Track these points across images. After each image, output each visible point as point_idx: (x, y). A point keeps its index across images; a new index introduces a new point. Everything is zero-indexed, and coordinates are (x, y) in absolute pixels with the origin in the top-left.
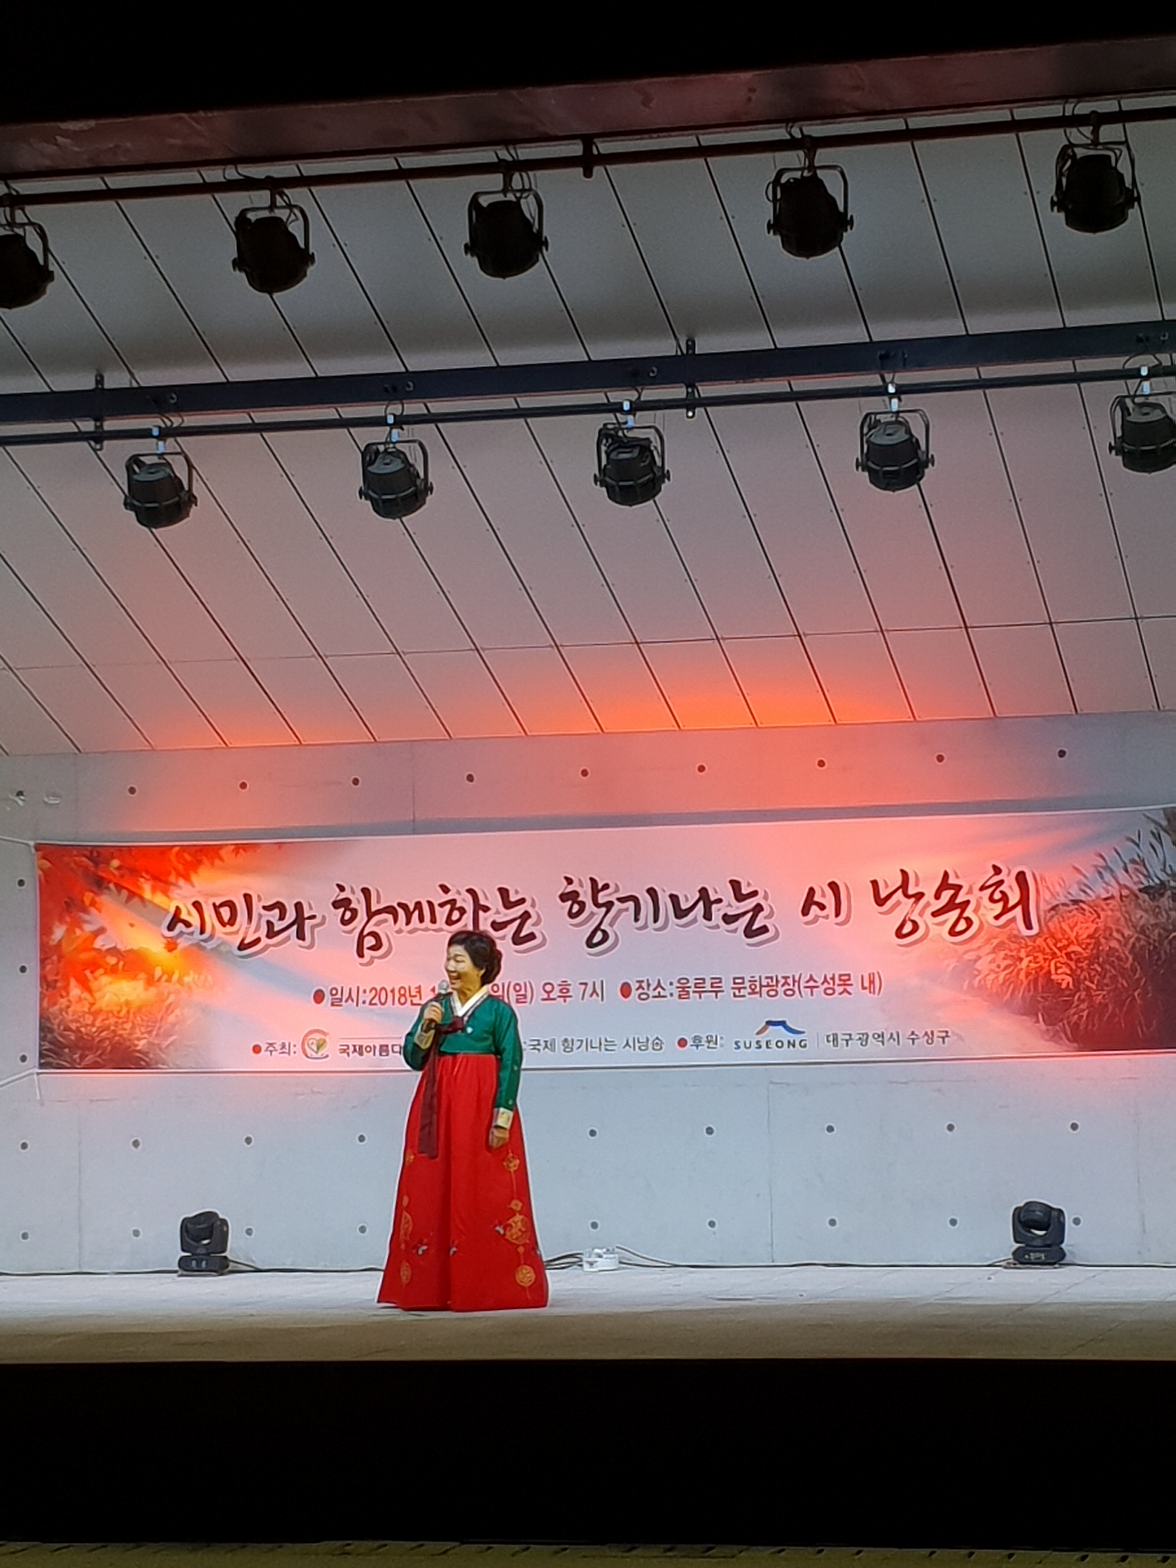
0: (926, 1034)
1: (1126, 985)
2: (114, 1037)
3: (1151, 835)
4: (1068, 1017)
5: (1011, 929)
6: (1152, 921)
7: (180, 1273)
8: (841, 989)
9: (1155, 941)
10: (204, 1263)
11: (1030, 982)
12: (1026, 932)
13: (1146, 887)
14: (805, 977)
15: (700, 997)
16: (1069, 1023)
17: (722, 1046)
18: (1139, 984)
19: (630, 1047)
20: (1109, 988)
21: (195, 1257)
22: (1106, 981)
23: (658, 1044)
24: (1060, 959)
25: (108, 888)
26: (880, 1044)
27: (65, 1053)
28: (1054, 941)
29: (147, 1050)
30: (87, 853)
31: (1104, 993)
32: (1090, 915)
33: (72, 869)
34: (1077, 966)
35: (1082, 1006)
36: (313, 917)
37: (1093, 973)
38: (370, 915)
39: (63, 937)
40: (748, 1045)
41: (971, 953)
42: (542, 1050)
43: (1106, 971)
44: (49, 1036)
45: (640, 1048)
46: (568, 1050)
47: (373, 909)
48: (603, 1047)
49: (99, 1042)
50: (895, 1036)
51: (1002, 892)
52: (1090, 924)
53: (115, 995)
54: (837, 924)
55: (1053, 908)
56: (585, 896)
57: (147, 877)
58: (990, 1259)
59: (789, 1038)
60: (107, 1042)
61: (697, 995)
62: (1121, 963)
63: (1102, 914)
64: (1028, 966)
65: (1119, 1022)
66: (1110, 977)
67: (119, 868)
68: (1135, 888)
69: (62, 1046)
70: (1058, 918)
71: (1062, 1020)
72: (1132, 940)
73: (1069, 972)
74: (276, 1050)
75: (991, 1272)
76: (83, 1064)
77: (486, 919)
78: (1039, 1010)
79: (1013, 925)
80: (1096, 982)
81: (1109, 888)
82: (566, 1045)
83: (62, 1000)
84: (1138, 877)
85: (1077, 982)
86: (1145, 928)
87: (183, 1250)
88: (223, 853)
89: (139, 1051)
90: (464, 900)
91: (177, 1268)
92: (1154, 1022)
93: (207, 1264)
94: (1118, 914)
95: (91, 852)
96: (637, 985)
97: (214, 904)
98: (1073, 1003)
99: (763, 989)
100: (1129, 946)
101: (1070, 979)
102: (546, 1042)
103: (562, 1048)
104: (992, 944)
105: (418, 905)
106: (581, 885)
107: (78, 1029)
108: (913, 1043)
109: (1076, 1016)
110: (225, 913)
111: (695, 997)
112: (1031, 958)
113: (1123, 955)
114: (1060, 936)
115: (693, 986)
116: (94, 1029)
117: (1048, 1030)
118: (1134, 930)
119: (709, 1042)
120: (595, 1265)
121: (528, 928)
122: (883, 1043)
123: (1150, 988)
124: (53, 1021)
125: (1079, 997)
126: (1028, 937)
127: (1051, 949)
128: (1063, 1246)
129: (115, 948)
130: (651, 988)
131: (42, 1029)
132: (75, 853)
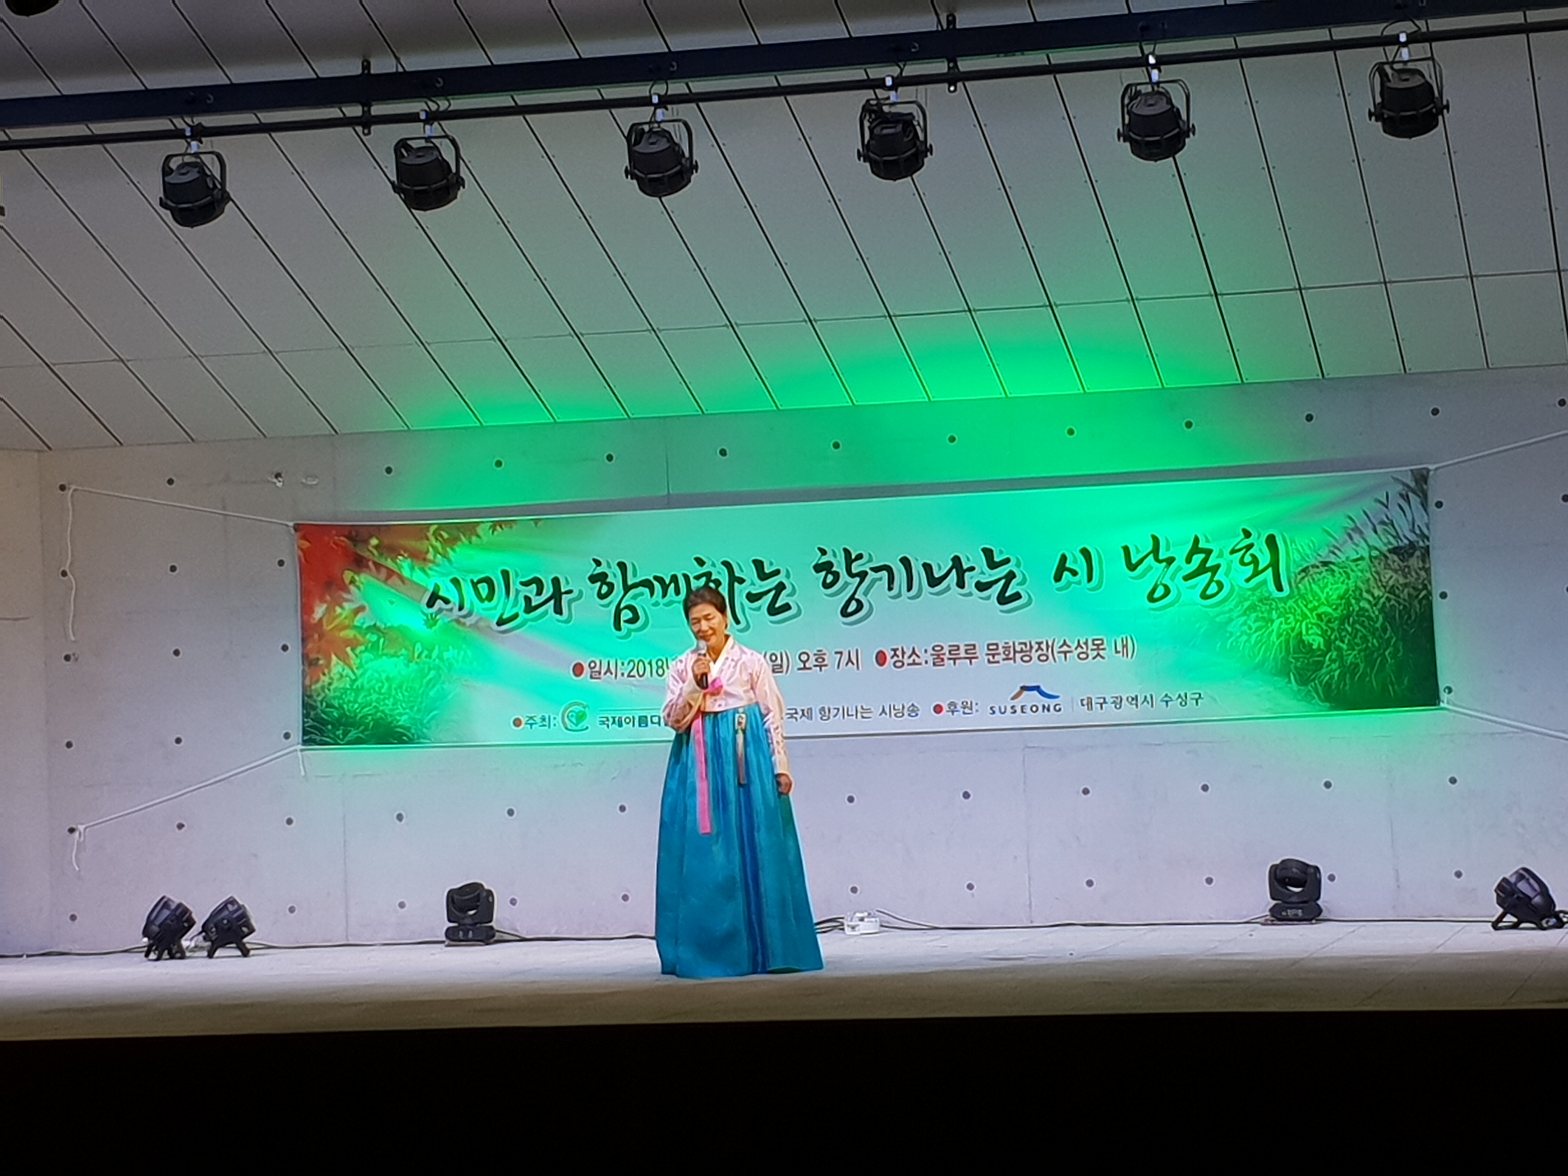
0: (1180, 696)
1: (1377, 644)
2: (376, 713)
3: (1398, 496)
4: (1320, 677)
5: (1261, 592)
6: (1402, 580)
7: (447, 943)
8: (1095, 653)
9: (1404, 600)
10: (471, 934)
11: (1281, 642)
12: (1277, 594)
13: (1395, 548)
14: (1058, 643)
15: (955, 663)
16: (1321, 683)
17: (977, 711)
18: (1390, 642)
19: (886, 714)
20: (1360, 648)
21: (462, 927)
22: (1356, 641)
23: (913, 711)
24: (1313, 621)
25: (368, 567)
26: (1134, 706)
27: (329, 731)
28: (1305, 603)
29: (408, 725)
30: (346, 533)
31: (1355, 652)
32: (1339, 575)
33: (332, 548)
34: (1326, 625)
35: (1334, 666)
36: (570, 592)
37: (1343, 634)
38: (627, 588)
39: (324, 615)
40: (1003, 710)
41: (1222, 616)
42: (799, 720)
43: (1357, 630)
44: (312, 713)
45: (895, 715)
46: (824, 718)
47: (630, 582)
48: (859, 715)
49: (361, 718)
50: (1149, 699)
51: (1253, 555)
52: (1340, 585)
53: (377, 672)
54: (1089, 589)
55: (1304, 570)
56: (840, 566)
57: (406, 555)
58: (1244, 917)
59: (1043, 703)
60: (370, 718)
61: (952, 661)
62: (1372, 623)
63: (1352, 574)
64: (1279, 627)
65: (1370, 681)
66: (1361, 638)
67: (377, 547)
68: (1384, 549)
69: (324, 723)
70: (1309, 581)
71: (1314, 680)
72: (1383, 600)
73: (1320, 633)
74: (536, 724)
75: (1248, 930)
76: (347, 739)
77: (741, 591)
78: (1290, 670)
79: (1264, 586)
80: (1346, 641)
81: (1358, 549)
82: (823, 713)
83: (322, 678)
84: (1388, 538)
85: (1329, 643)
86: (1395, 588)
87: (450, 921)
88: (479, 530)
89: (400, 727)
90: (719, 573)
91: (444, 939)
92: (1406, 682)
93: (473, 934)
94: (1368, 575)
95: (350, 533)
96: (892, 653)
97: (472, 581)
98: (1324, 662)
99: (1017, 655)
100: (1379, 606)
101: (1321, 640)
102: (803, 711)
103: (820, 716)
104: (1243, 606)
105: (674, 579)
106: (835, 555)
107: (341, 706)
108: (1167, 705)
109: (1328, 677)
110: (484, 589)
111: (950, 664)
112: (1283, 619)
113: (1373, 615)
114: (1311, 598)
115: (947, 653)
116: (356, 706)
117: (1299, 690)
118: (1383, 589)
119: (964, 708)
120: (857, 929)
121: (782, 600)
122: (1137, 706)
123: (1401, 648)
124: (315, 697)
125: (1331, 657)
126: (1280, 599)
127: (1302, 611)
128: (1319, 902)
129: (375, 625)
130: (906, 656)
131: (305, 705)
132: (334, 532)
